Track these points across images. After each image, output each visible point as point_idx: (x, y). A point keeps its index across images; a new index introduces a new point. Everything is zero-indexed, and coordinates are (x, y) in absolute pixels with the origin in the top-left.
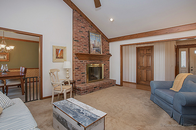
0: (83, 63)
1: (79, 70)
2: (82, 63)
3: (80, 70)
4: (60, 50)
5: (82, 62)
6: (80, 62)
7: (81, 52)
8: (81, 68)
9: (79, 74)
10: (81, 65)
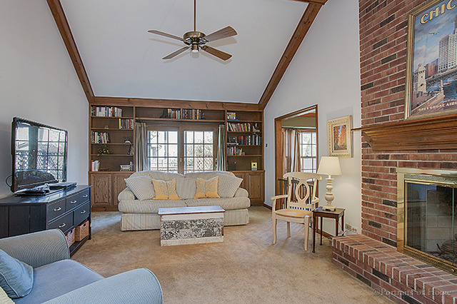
0: (390, 164)
1: (374, 188)
2: (385, 164)
3: (379, 189)
4: (341, 128)
5: (387, 157)
6: (379, 157)
7: (383, 119)
8: (381, 183)
9: (375, 200)
10: (382, 170)
